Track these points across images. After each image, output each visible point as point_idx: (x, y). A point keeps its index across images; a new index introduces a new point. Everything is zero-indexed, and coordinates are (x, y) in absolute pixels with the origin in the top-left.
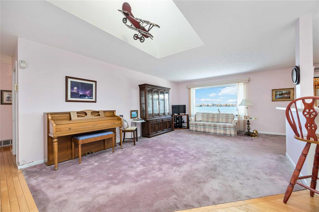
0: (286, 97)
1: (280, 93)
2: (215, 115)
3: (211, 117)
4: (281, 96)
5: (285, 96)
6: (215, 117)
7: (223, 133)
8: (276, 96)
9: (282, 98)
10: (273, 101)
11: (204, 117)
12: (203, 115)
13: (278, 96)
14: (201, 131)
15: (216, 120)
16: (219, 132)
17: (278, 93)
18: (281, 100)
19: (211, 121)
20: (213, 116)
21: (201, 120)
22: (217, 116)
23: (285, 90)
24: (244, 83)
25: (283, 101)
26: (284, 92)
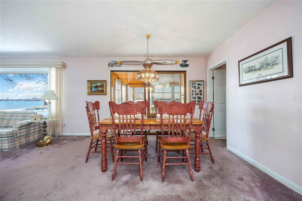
0: (100, 91)
1: (96, 86)
4: (96, 90)
5: (99, 89)
8: (91, 89)
9: (97, 91)
10: (88, 94)
13: (94, 89)
17: (94, 85)
18: (96, 93)
23: (99, 82)
24: (57, 68)
25: (97, 95)
26: (98, 84)
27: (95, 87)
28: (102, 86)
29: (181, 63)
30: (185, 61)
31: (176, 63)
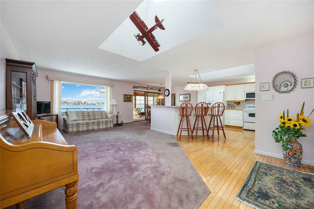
2: (91, 113)
3: (87, 115)
6: (91, 114)
7: (105, 127)
8: (125, 99)
10: (124, 102)
11: (79, 116)
12: (77, 114)
14: (84, 130)
15: (92, 117)
16: (102, 128)
18: (128, 101)
19: (87, 119)
20: (88, 114)
21: (76, 119)
22: (93, 114)
26: (129, 96)
27: (127, 98)
28: (130, 98)
29: (158, 89)
30: (160, 89)
31: (157, 90)
